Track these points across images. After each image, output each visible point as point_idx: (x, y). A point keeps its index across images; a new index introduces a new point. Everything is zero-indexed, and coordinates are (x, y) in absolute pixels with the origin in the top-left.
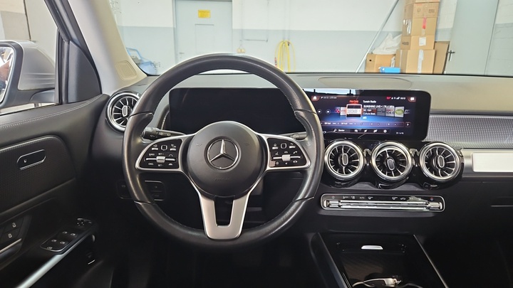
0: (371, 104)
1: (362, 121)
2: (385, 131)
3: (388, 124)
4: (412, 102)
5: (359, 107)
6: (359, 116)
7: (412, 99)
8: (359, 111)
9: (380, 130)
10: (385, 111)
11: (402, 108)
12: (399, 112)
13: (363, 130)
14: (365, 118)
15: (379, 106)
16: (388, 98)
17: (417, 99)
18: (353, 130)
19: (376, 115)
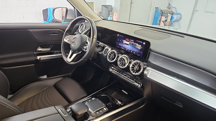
0: (132, 42)
1: (129, 47)
2: (134, 53)
3: (136, 50)
4: (144, 45)
5: (128, 42)
6: (128, 45)
7: (144, 43)
8: (128, 43)
9: (133, 52)
10: (135, 45)
11: (141, 46)
12: (139, 47)
13: (128, 50)
14: (129, 46)
15: (134, 43)
16: (137, 41)
17: (146, 44)
18: (126, 49)
19: (133, 46)
